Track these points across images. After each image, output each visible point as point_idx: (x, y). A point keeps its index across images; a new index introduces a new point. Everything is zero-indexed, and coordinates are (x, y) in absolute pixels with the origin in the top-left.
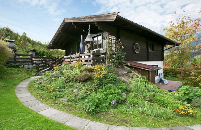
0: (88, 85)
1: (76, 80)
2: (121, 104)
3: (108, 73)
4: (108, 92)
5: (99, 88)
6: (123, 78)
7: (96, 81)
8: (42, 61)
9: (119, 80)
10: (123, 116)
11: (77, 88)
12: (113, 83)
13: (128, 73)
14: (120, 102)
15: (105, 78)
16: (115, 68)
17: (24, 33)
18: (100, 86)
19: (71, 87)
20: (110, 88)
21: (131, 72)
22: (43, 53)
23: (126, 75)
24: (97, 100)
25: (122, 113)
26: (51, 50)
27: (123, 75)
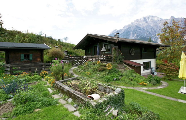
0: (104, 73)
1: (98, 70)
2: (118, 80)
3: (114, 67)
4: (113, 75)
5: (109, 74)
6: (120, 70)
7: (107, 71)
8: (75, 58)
9: (119, 71)
10: (118, 83)
11: (99, 74)
12: (116, 72)
13: (124, 67)
14: (117, 80)
15: (112, 70)
16: (117, 65)
17: (59, 39)
18: (109, 73)
19: (95, 73)
20: (113, 74)
21: (126, 67)
22: (71, 52)
23: (123, 68)
24: (108, 78)
25: (117, 82)
26: (76, 50)
27: (121, 69)
